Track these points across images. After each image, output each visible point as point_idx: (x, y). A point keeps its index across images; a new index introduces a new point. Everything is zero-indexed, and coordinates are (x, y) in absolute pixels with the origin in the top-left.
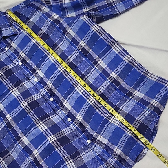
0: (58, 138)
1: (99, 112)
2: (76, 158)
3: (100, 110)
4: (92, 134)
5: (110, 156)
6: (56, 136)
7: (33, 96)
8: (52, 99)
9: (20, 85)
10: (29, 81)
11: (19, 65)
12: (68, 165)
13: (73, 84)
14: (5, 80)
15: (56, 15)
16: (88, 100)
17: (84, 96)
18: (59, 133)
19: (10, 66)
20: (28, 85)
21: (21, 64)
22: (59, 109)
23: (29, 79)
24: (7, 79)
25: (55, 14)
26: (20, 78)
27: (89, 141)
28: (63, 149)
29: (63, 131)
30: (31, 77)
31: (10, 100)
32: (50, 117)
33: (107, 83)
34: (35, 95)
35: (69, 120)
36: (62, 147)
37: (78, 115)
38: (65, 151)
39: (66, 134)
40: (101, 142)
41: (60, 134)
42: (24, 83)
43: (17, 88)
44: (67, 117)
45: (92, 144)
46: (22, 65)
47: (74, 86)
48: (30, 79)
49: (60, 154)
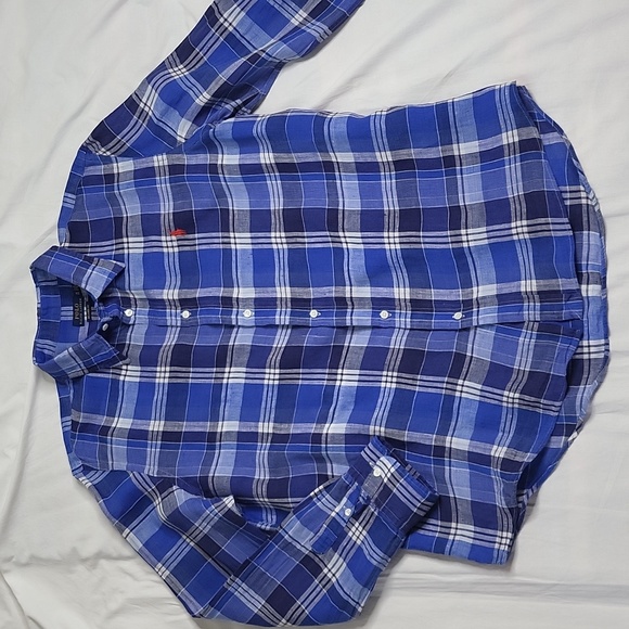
0: (396, 367)
1: (428, 246)
2: (465, 370)
3: (427, 240)
4: (453, 298)
5: (521, 309)
6: (391, 368)
7: (275, 346)
8: (314, 313)
9: (229, 353)
10: (235, 329)
11: (186, 320)
12: (464, 395)
13: (331, 245)
14: (191, 375)
15: (160, 157)
16: (387, 247)
17: (372, 247)
18: (389, 357)
19: (171, 339)
20: (242, 339)
21: (186, 314)
22: (345, 314)
23: (234, 326)
24: (191, 370)
25: (155, 158)
26: (214, 340)
27: (458, 316)
28: (425, 378)
29: (392, 347)
30: (233, 317)
31: (239, 399)
32: (346, 344)
33: (388, 182)
34: (276, 341)
35: (384, 314)
36: (419, 377)
37: (396, 290)
38: (431, 378)
39: (402, 347)
40: (484, 298)
41: (394, 357)
42: (231, 343)
43: (228, 365)
44: (376, 314)
45: (468, 315)
46: (193, 314)
47: (336, 245)
48: (234, 323)
49: (430, 390)
